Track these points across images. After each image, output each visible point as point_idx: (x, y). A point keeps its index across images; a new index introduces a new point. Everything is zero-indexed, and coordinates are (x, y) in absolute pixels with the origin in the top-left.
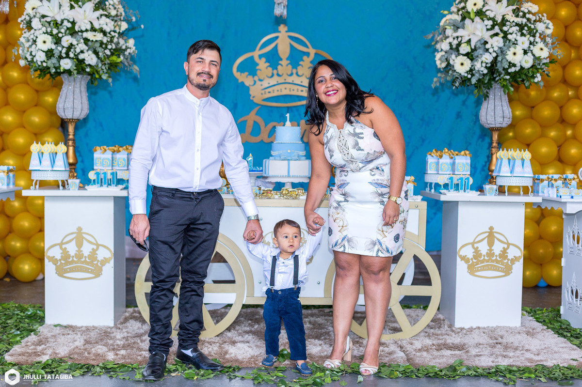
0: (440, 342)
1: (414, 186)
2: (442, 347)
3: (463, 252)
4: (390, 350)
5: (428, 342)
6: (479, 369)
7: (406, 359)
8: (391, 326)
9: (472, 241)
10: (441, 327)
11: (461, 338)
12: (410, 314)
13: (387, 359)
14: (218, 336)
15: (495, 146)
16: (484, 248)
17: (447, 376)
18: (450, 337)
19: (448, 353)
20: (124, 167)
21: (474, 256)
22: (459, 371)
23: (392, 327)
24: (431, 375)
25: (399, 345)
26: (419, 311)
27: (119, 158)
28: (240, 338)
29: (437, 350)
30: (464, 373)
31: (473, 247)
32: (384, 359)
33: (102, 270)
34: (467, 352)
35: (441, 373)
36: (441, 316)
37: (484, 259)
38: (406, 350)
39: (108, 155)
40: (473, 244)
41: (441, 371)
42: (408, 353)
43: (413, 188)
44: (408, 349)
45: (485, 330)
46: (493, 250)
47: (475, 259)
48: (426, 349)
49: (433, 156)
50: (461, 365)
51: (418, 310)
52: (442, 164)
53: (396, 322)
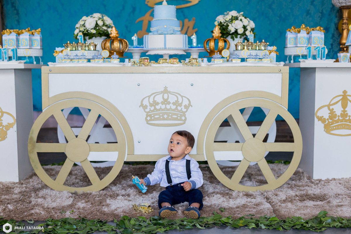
0: (302, 192)
1: (277, 55)
2: (305, 198)
3: (320, 114)
4: (257, 202)
5: (291, 193)
6: (343, 220)
7: (272, 211)
8: (257, 178)
9: (328, 104)
10: (301, 179)
11: (320, 189)
12: (274, 168)
13: (255, 210)
14: (103, 190)
15: (345, 22)
16: (338, 109)
17: (314, 228)
18: (311, 188)
19: (311, 203)
20: (27, 46)
21: (329, 116)
22: (324, 223)
23: (258, 180)
24: (298, 227)
25: (265, 196)
26: (282, 166)
27: (22, 39)
28: (123, 192)
29: (300, 201)
30: (329, 225)
31: (329, 109)
32: (252, 211)
33: (7, 134)
34: (329, 202)
35: (307, 225)
36: (301, 170)
37: (339, 119)
38: (272, 201)
39: (13, 36)
40: (328, 106)
41: (307, 223)
42: (274, 204)
43: (275, 56)
44: (274, 200)
45: (340, 182)
46: (347, 111)
47: (331, 119)
48: (290, 200)
49: (292, 32)
50: (326, 216)
51: (279, 164)
52: (300, 38)
53: (262, 175)
